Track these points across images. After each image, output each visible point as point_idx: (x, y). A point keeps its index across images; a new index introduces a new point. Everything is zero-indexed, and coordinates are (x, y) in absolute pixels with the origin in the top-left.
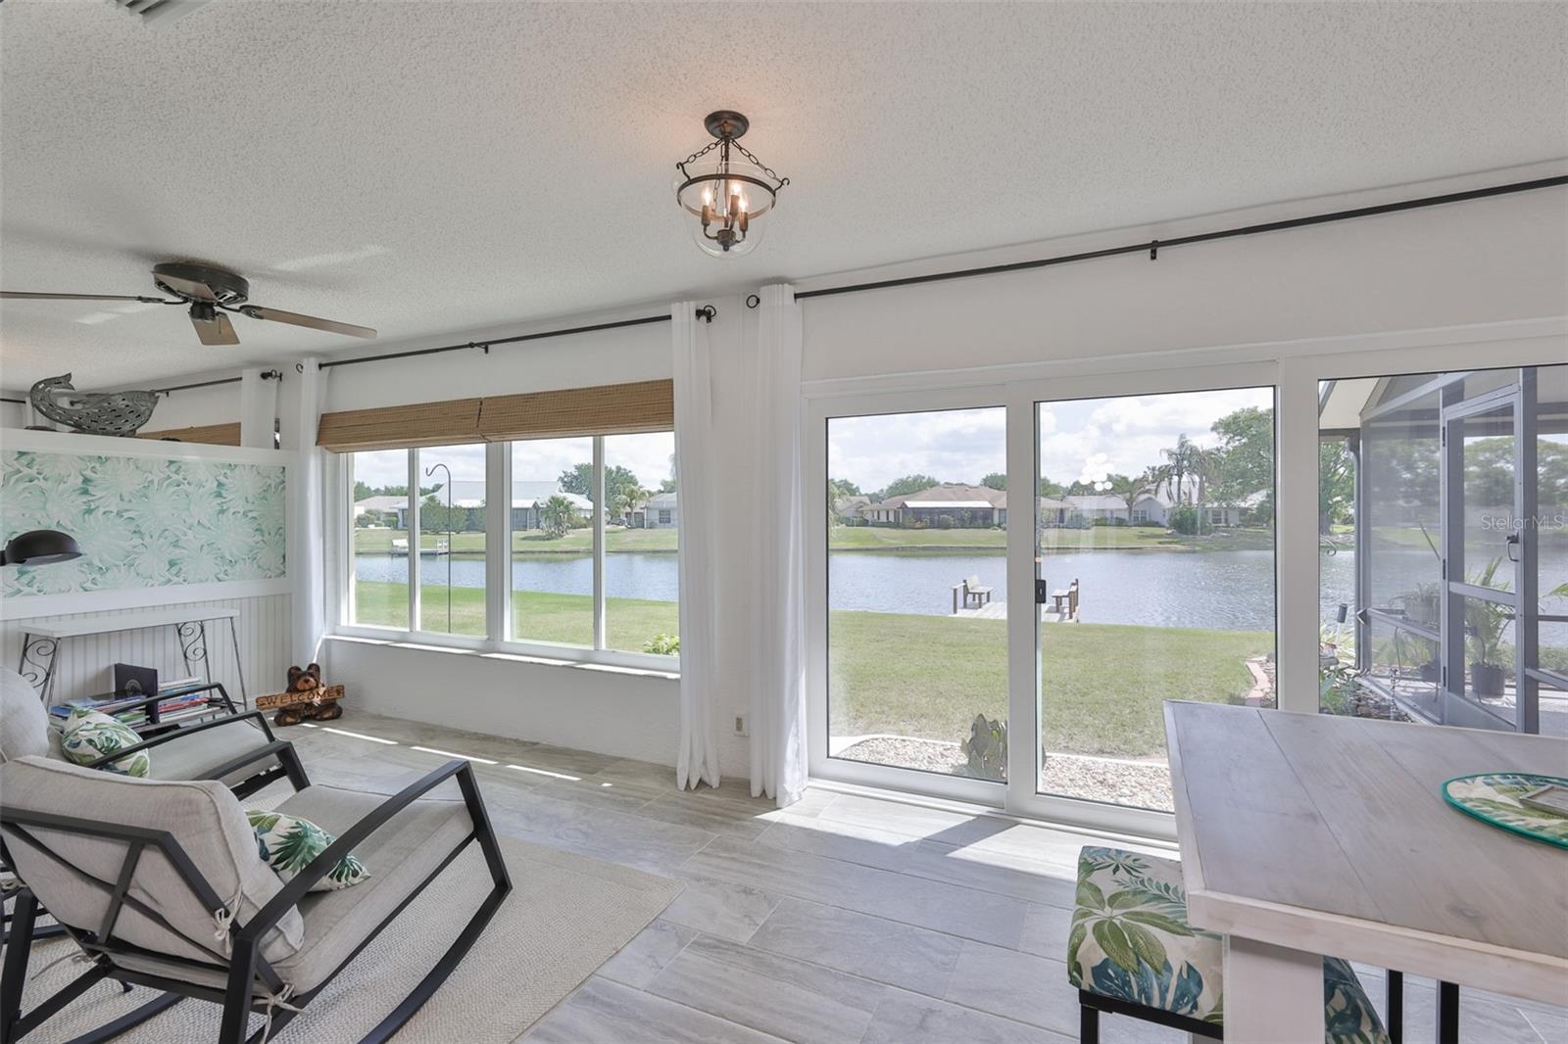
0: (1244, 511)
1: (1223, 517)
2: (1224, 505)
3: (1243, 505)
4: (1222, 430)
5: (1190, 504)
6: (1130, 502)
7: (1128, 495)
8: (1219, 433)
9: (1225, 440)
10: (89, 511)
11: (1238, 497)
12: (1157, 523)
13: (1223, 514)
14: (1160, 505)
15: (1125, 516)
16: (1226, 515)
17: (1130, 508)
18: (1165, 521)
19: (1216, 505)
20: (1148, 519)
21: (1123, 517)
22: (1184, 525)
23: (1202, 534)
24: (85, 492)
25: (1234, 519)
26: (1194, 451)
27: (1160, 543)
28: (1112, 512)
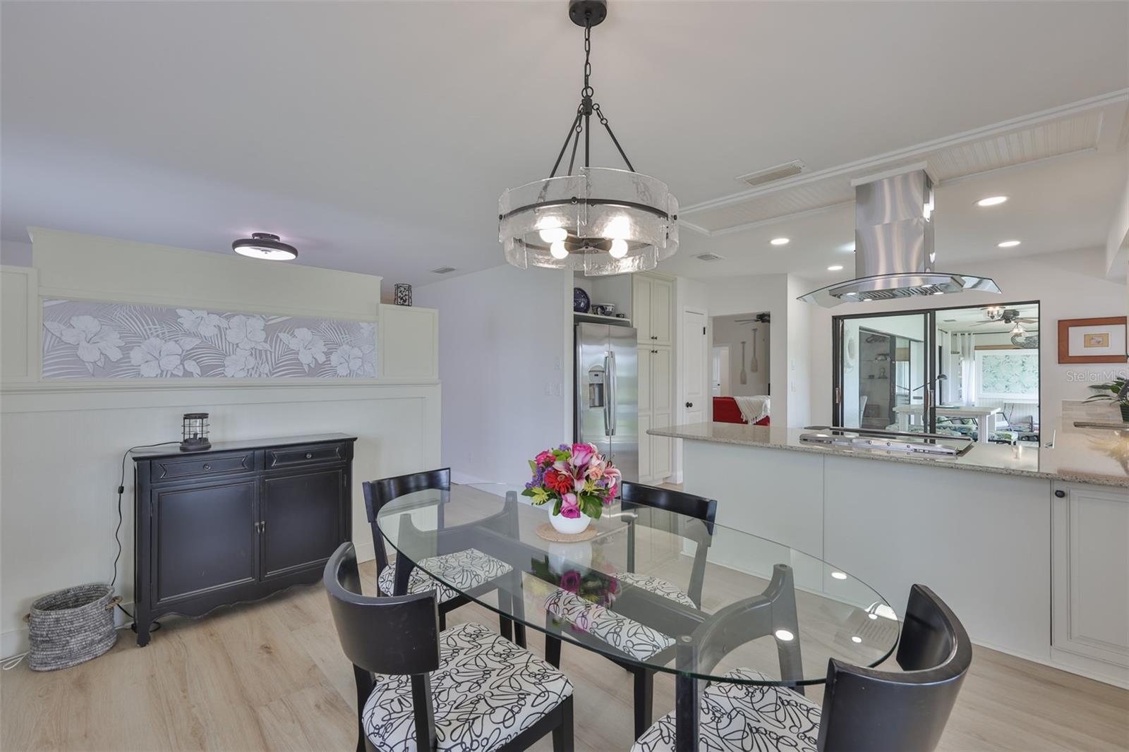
10: (1024, 371)
24: (1023, 365)
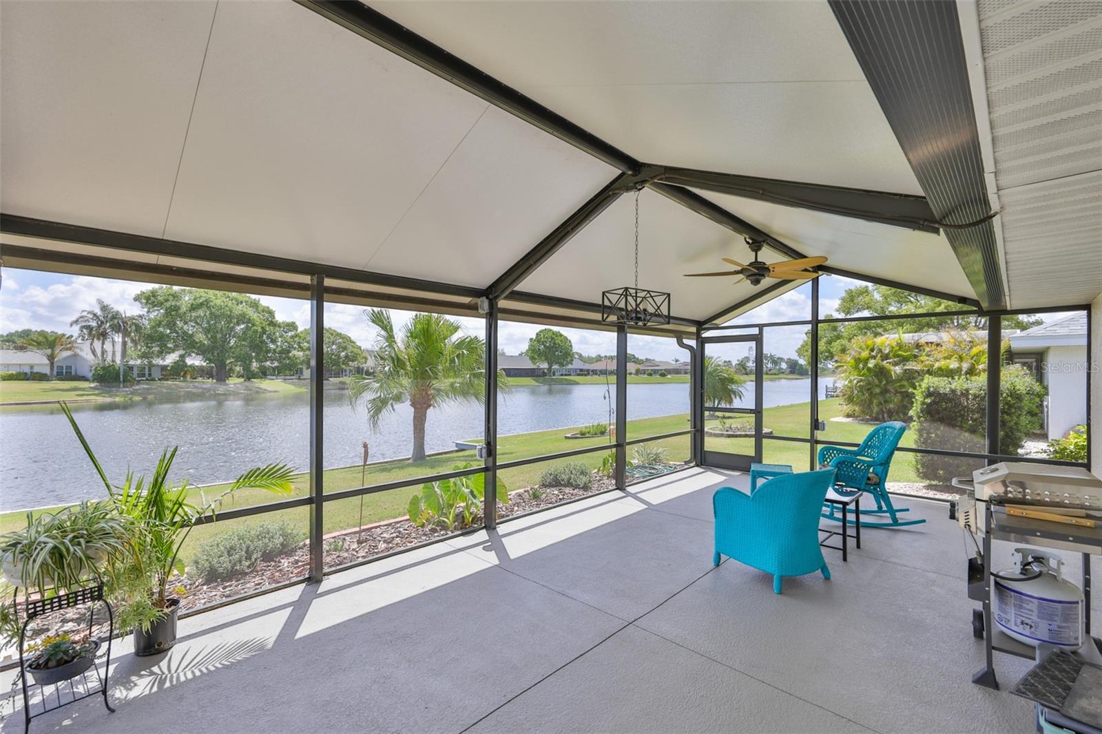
0: (164, 368)
1: (147, 372)
2: (146, 362)
3: (161, 362)
4: (144, 301)
5: (113, 361)
6: (51, 358)
7: (49, 351)
8: (141, 303)
9: (146, 310)
11: (158, 357)
12: (84, 377)
13: (147, 368)
14: (86, 360)
15: (47, 370)
16: (150, 370)
17: (52, 364)
18: (90, 375)
19: (139, 362)
20: (73, 373)
21: (44, 372)
22: (108, 377)
23: (125, 386)
25: (156, 374)
26: (116, 316)
27: (78, 395)
28: (32, 367)
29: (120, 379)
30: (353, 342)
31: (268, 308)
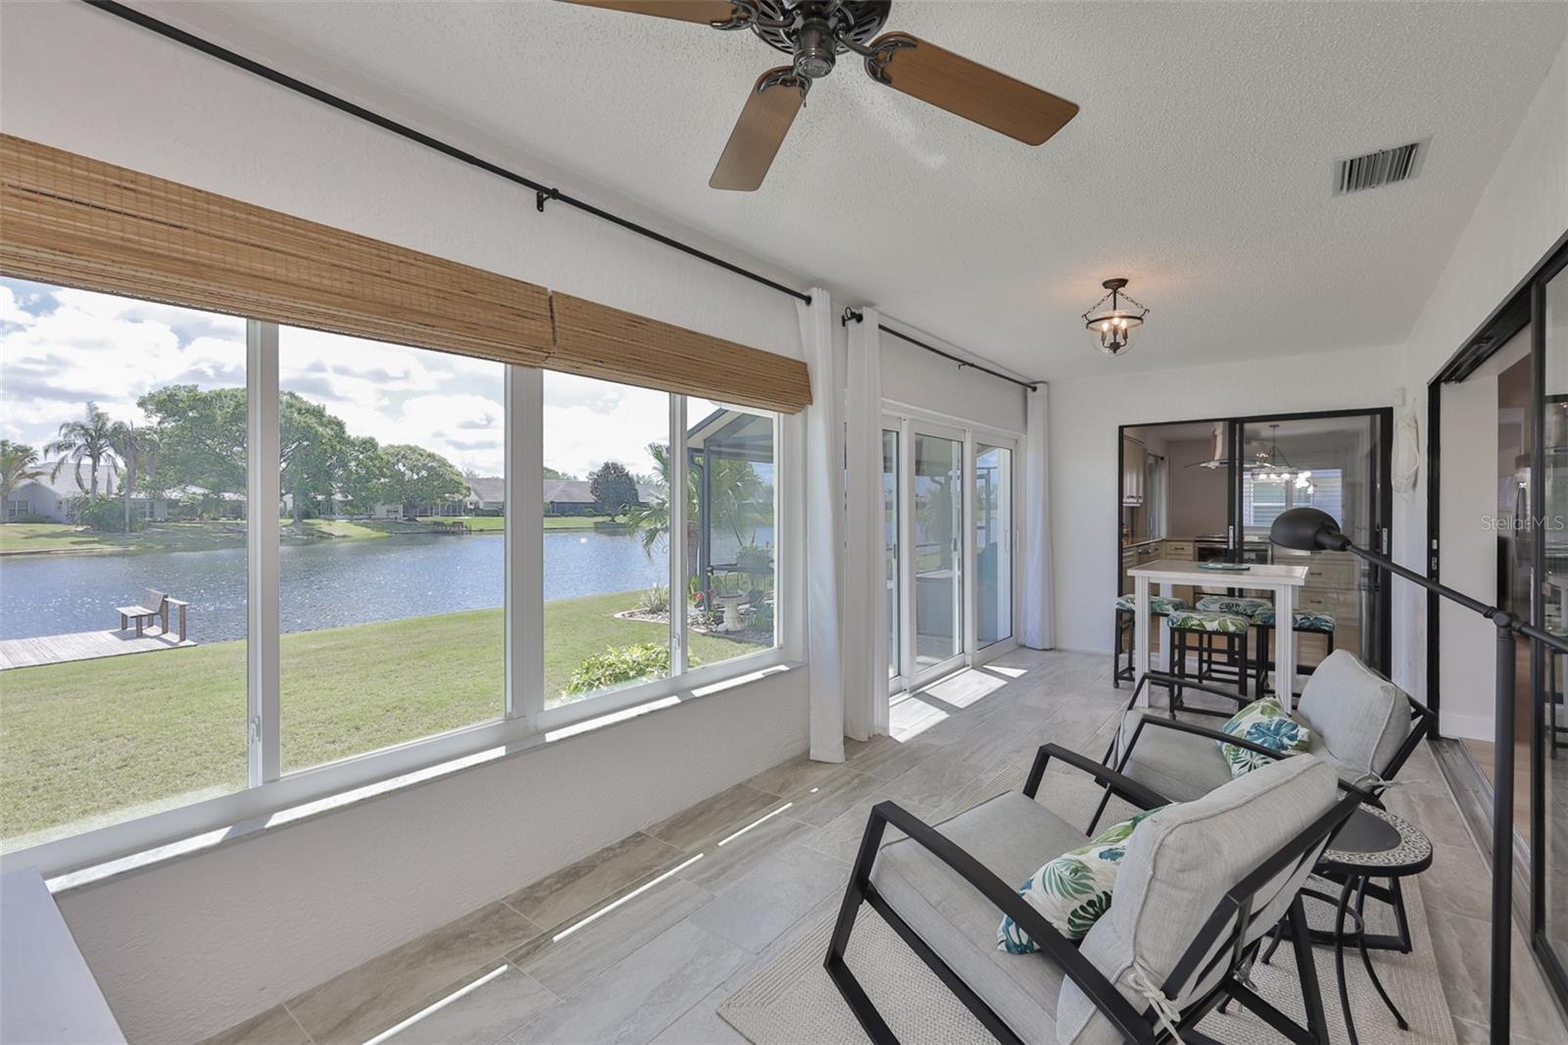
0: (173, 503)
1: (148, 510)
2: (151, 495)
3: (174, 495)
8: (150, 409)
9: (157, 419)
11: (172, 487)
13: (148, 505)
16: (152, 506)
18: (70, 515)
19: (144, 495)
20: (37, 512)
22: (101, 519)
23: (131, 531)
25: (161, 513)
26: (119, 428)
27: (73, 543)
29: (124, 519)
30: (451, 466)
31: (335, 417)
